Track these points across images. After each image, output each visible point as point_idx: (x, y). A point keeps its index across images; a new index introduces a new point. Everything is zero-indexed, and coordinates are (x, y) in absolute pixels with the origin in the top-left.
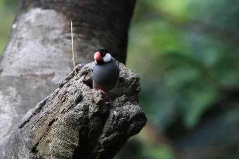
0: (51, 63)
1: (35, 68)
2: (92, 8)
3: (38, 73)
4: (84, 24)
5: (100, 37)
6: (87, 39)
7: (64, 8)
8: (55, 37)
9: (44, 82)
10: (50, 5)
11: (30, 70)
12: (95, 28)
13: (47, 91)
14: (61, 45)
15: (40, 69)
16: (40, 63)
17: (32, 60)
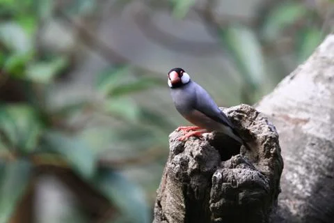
0: (311, 105)
8: (331, 75)
13: (289, 139)
14: (332, 86)
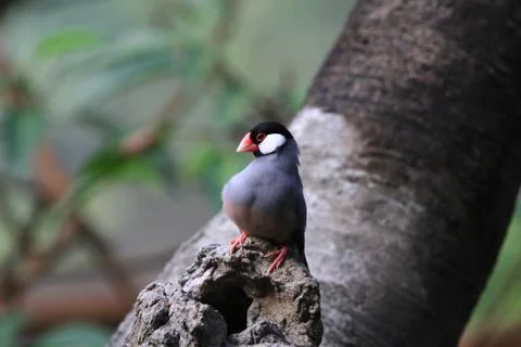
2: (420, 120)
5: (418, 185)
6: (388, 184)
7: (362, 114)
8: (324, 175)
10: (339, 104)
12: (413, 165)
14: (330, 193)
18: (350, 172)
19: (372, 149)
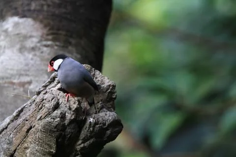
0: (28, 71)
1: (12, 75)
2: (69, 16)
3: (15, 81)
4: (60, 32)
5: (76, 46)
6: (63, 47)
7: (41, 17)
8: (32, 45)
9: (22, 89)
10: (27, 14)
11: (7, 78)
12: (71, 37)
13: (25, 98)
14: (38, 53)
15: (17, 77)
16: (17, 70)
17: (10, 67)
18: (44, 43)
19: (51, 32)
